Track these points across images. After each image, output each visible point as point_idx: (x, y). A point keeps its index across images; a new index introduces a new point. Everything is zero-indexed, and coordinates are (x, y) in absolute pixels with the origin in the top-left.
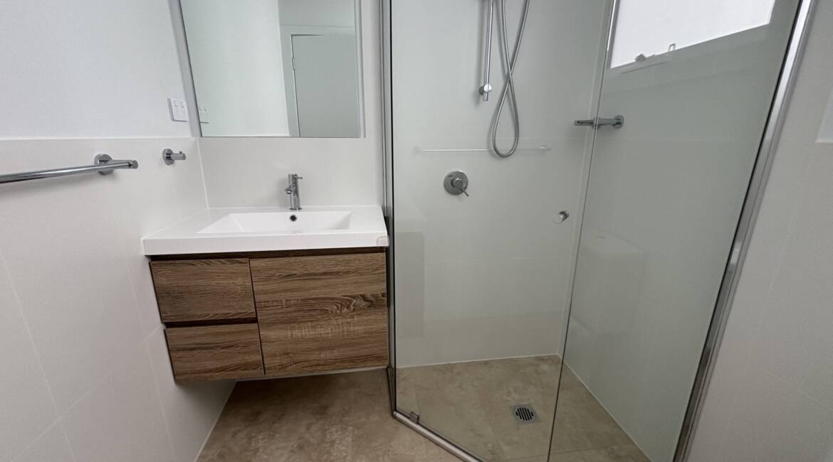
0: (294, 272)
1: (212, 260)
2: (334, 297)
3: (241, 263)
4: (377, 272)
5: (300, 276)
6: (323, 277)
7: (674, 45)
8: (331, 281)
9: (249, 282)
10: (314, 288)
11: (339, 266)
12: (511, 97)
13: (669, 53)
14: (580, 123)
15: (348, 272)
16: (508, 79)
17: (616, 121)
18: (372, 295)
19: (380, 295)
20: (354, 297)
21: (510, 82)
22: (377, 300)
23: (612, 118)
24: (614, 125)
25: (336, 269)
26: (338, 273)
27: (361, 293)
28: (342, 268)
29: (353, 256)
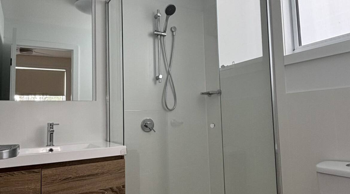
0: (69, 176)
1: (15, 172)
2: (94, 191)
3: (36, 172)
4: (120, 172)
5: (73, 179)
6: (87, 178)
7: (234, 62)
8: (93, 180)
9: (39, 186)
10: (82, 186)
11: (98, 170)
12: (171, 81)
13: (233, 65)
14: (203, 94)
15: (103, 173)
16: (169, 73)
17: (218, 92)
18: (117, 187)
19: (122, 187)
20: (106, 190)
21: (170, 74)
22: (120, 190)
23: (217, 90)
24: (217, 94)
25: (96, 172)
26: (97, 174)
27: (110, 187)
28: (100, 171)
29: (106, 163)
